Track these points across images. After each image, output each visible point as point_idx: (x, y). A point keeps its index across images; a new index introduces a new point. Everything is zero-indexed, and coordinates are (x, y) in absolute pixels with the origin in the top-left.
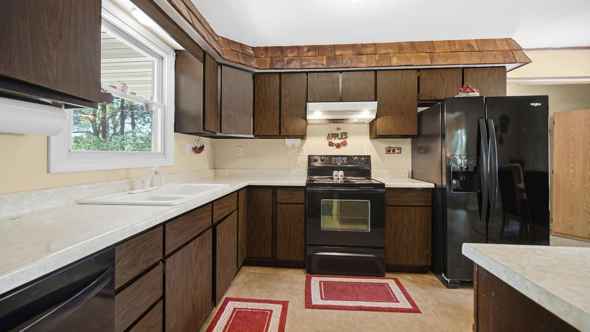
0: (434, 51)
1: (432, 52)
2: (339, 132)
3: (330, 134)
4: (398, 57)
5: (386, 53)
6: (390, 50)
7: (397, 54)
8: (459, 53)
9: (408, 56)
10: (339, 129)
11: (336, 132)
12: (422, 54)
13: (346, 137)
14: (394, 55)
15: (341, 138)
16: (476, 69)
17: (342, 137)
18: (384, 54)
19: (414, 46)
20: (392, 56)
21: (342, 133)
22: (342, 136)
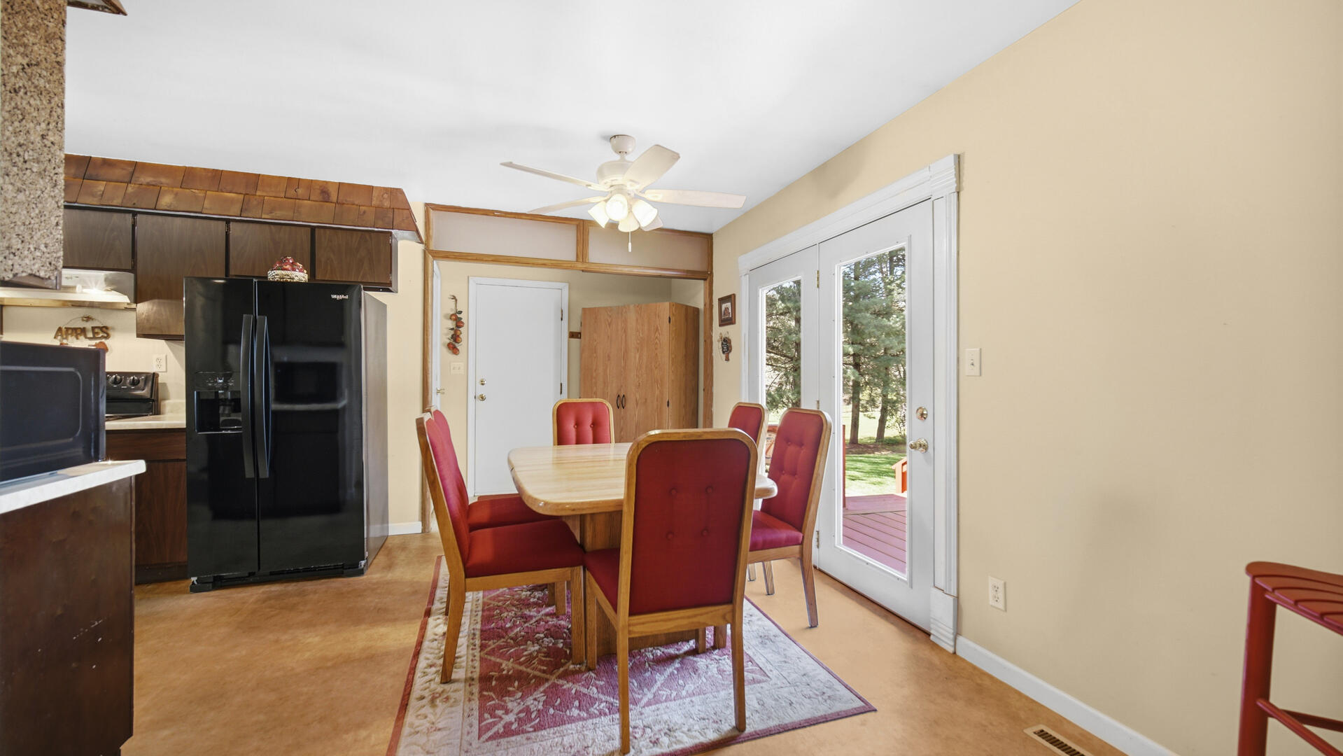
0: (253, 192)
1: (247, 194)
2: (88, 325)
3: (64, 330)
4: (176, 194)
5: (154, 183)
6: (163, 180)
7: (176, 187)
8: (300, 201)
9: (200, 195)
10: (88, 319)
11: (80, 324)
12: (228, 194)
13: (106, 335)
14: (171, 189)
15: (94, 338)
16: (337, 231)
17: (94, 335)
18: (148, 184)
19: (217, 178)
20: (165, 191)
21: (93, 328)
22: (94, 333)
